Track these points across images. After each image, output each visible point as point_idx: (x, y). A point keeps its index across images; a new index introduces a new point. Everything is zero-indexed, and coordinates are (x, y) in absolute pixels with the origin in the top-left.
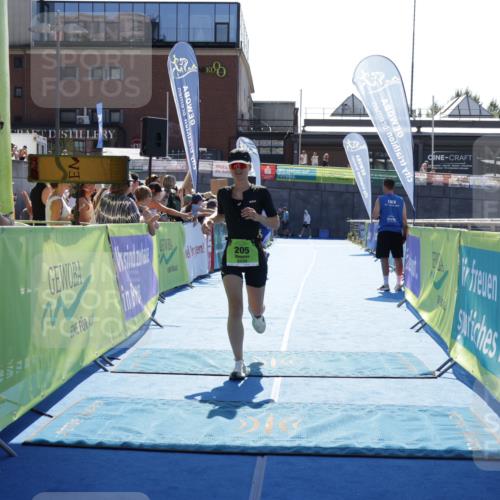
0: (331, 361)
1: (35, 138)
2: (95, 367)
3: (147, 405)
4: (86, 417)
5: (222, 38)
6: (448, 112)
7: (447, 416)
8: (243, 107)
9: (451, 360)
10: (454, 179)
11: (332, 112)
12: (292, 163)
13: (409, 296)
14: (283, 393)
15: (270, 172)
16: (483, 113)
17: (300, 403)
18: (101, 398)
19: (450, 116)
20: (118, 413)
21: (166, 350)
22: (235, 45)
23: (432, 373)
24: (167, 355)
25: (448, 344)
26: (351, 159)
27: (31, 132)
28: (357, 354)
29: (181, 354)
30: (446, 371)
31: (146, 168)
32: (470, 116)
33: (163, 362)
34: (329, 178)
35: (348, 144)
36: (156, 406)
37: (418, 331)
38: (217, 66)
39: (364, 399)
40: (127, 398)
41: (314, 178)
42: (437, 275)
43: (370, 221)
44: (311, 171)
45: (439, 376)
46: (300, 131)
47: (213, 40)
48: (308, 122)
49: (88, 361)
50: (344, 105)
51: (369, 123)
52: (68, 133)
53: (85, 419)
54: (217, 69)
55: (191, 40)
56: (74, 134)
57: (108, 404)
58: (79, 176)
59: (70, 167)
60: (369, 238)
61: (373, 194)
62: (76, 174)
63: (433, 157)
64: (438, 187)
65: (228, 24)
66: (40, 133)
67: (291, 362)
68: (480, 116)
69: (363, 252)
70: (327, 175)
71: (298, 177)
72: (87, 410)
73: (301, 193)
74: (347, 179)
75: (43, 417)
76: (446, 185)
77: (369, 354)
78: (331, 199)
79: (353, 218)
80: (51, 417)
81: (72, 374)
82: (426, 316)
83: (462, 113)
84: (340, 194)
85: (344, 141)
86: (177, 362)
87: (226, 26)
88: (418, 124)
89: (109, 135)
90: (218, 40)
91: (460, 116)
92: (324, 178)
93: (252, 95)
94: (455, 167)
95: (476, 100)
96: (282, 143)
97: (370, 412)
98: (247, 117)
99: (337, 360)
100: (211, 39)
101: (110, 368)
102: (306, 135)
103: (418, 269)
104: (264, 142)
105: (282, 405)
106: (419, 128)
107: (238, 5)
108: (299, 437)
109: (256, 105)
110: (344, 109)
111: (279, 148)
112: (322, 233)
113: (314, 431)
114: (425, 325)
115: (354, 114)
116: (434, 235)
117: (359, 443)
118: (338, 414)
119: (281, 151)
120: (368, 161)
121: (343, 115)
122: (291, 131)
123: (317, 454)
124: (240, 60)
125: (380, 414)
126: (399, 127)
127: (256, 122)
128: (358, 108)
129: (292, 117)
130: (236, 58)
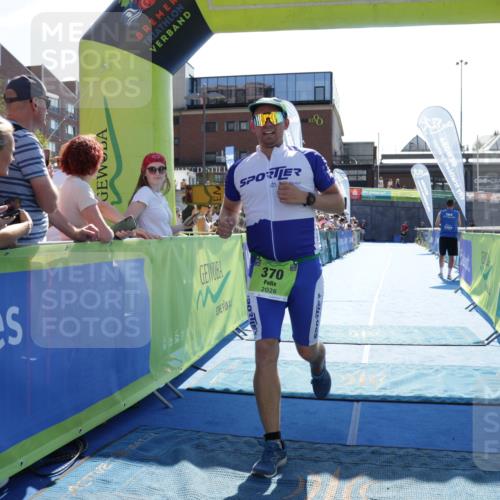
0: (407, 333)
1: (188, 173)
2: (233, 335)
4: (229, 372)
5: (320, 98)
6: (489, 147)
8: (336, 147)
9: (496, 332)
10: (495, 197)
11: (402, 148)
12: (373, 186)
13: (463, 284)
14: (371, 357)
15: (356, 194)
17: (384, 364)
18: (239, 358)
19: (491, 150)
22: (329, 102)
23: (483, 342)
25: (494, 320)
26: (417, 183)
27: (185, 169)
30: (493, 340)
34: (401, 197)
35: (415, 172)
37: (470, 311)
38: (316, 117)
39: (432, 361)
41: (389, 197)
42: (485, 269)
43: (432, 229)
44: (387, 192)
45: (488, 344)
46: (378, 163)
48: (385, 157)
49: (229, 331)
50: (411, 143)
51: (431, 156)
52: (211, 169)
54: (317, 120)
55: (298, 99)
56: (214, 170)
57: (245, 363)
58: (220, 200)
59: (215, 193)
60: (431, 241)
61: (434, 209)
62: (219, 198)
64: (483, 203)
65: (324, 87)
66: (191, 170)
67: (377, 334)
69: (427, 251)
71: (377, 197)
73: (380, 209)
74: (414, 198)
75: (199, 371)
76: (489, 201)
78: (403, 212)
80: (205, 371)
81: (217, 341)
82: (477, 299)
84: (409, 209)
85: (412, 170)
87: (323, 89)
88: (467, 156)
90: (317, 99)
91: (498, 150)
92: (397, 198)
93: (342, 138)
96: (365, 172)
97: (437, 370)
98: (339, 153)
99: (411, 332)
100: (312, 98)
101: (244, 337)
102: (383, 166)
103: (470, 265)
104: (352, 172)
105: (371, 366)
106: (467, 159)
107: (331, 74)
108: (384, 389)
109: (345, 144)
110: (411, 146)
111: (363, 176)
112: (396, 238)
113: (396, 384)
114: (476, 307)
115: (418, 150)
116: (483, 239)
117: (430, 393)
118: (413, 372)
119: (364, 178)
120: (430, 184)
121: (410, 151)
122: (371, 163)
123: (398, 401)
124: (334, 113)
125: (444, 372)
126: (454, 159)
127: (345, 157)
128: (422, 145)
129: (371, 153)
130: (330, 111)
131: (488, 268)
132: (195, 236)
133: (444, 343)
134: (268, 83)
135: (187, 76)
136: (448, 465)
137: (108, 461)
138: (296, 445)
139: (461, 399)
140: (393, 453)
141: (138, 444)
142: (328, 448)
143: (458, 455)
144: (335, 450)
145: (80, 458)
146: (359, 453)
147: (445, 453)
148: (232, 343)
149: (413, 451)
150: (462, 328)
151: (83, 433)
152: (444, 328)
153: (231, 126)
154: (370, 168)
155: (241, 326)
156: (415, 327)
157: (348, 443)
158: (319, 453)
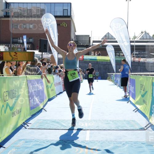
0: (107, 124)
1: (4, 47)
2: (21, 126)
3: (41, 142)
5: (66, 14)
6: (140, 38)
7: (152, 146)
8: (73, 37)
9: (150, 123)
10: (142, 60)
11: (102, 38)
12: (89, 55)
14: (90, 137)
15: (81, 58)
16: (151, 38)
17: (97, 141)
18: (24, 140)
19: (140, 39)
20: (30, 146)
21: (48, 120)
22: (70, 17)
23: (144, 128)
24: (48, 122)
25: (148, 118)
26: (109, 53)
27: (3, 45)
28: (115, 121)
29: (53, 121)
30: (149, 127)
31: (41, 57)
32: (147, 39)
33: (47, 124)
34: (101, 60)
36: (44, 142)
37: (136, 112)
38: (64, 23)
39: (120, 139)
40: (34, 139)
41: (96, 60)
42: (143, 92)
43: (115, 74)
44: (95, 57)
45: (146, 129)
46: (91, 45)
47: (63, 15)
48: (94, 42)
49: (19, 125)
50: (105, 36)
52: (15, 46)
53: (18, 149)
54: (64, 24)
55: (55, 15)
56: (17, 46)
58: (17, 59)
59: (14, 55)
60: (115, 79)
61: (116, 65)
62: (16, 58)
63: (135, 53)
64: (137, 62)
66: (6, 46)
67: (92, 124)
68: (150, 39)
70: (100, 59)
71: (91, 59)
72: (19, 145)
74: (107, 60)
76: (139, 62)
77: (120, 121)
78: (102, 66)
79: (109, 73)
80: (5, 148)
82: (139, 107)
83: (144, 38)
86: (52, 125)
87: (67, 10)
88: (131, 42)
89: (29, 46)
90: (64, 15)
91: (143, 39)
92: (99, 60)
93: (75, 33)
94: (142, 56)
95: (148, 34)
97: (124, 144)
99: (109, 123)
101: (27, 127)
103: (134, 90)
104: (80, 48)
105: (91, 142)
107: (71, 3)
109: (77, 36)
112: (99, 78)
114: (138, 110)
115: (109, 39)
116: (141, 78)
118: (112, 145)
122: (88, 44)
124: (72, 21)
125: (127, 145)
127: (77, 42)
128: (110, 37)
129: (88, 40)
130: (70, 21)
131: (144, 92)
132: (5, 76)
134: (42, 7)
135: (4, 1)
148: (21, 131)
150: (133, 121)
155: (25, 121)
156: (110, 121)
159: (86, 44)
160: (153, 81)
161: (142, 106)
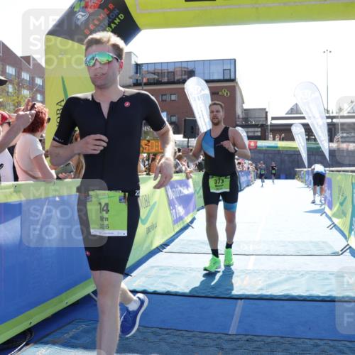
0: (283, 246)
3: (182, 270)
4: (149, 277)
5: (227, 77)
8: (239, 112)
9: (348, 245)
12: (265, 140)
13: (327, 210)
14: (255, 265)
15: (253, 145)
17: (263, 270)
18: (158, 266)
20: (166, 275)
22: (234, 80)
23: (338, 253)
24: (195, 243)
25: (347, 236)
26: (296, 137)
30: (345, 251)
35: (294, 129)
36: (186, 271)
37: (331, 229)
38: (225, 91)
39: (299, 268)
40: (172, 267)
41: (277, 147)
43: (306, 169)
44: (275, 144)
45: (342, 254)
46: (269, 123)
48: (273, 118)
50: (292, 109)
51: (304, 118)
54: (225, 93)
55: (211, 79)
57: (161, 270)
65: (230, 70)
70: (284, 146)
71: (268, 147)
72: (150, 273)
73: (270, 155)
74: (294, 148)
78: (286, 158)
79: (298, 168)
82: (336, 221)
84: (291, 155)
85: (292, 128)
90: (225, 78)
92: (282, 148)
93: (243, 105)
96: (260, 129)
97: (302, 275)
98: (241, 116)
99: (286, 246)
100: (221, 78)
102: (272, 125)
103: (331, 196)
104: (250, 129)
105: (254, 271)
106: (332, 119)
107: (235, 60)
108: (262, 289)
109: (245, 110)
110: (292, 111)
111: (258, 132)
112: (281, 176)
113: (270, 286)
114: (335, 226)
115: (297, 113)
116: (339, 177)
117: (295, 293)
118: (284, 276)
119: (259, 134)
120: (305, 137)
121: (291, 114)
122: (264, 123)
123: (271, 299)
124: (237, 88)
125: (308, 276)
126: (320, 119)
127: (246, 119)
128: (298, 110)
129: (264, 116)
130: (234, 87)
131: (343, 198)
133: (309, 254)
134: (191, 67)
135: (133, 63)
136: (303, 351)
137: (47, 347)
138: (190, 334)
139: (319, 297)
140: (263, 341)
141: (71, 334)
142: (214, 336)
143: (312, 342)
144: (219, 338)
145: (27, 344)
146: (238, 340)
147: (302, 340)
149: (277, 339)
150: (323, 242)
151: (32, 325)
152: (311, 242)
153: (164, 98)
154: (263, 127)
156: (289, 242)
157: (230, 333)
158: (206, 341)
159: (261, 123)
160: (353, 181)
161: (340, 220)
